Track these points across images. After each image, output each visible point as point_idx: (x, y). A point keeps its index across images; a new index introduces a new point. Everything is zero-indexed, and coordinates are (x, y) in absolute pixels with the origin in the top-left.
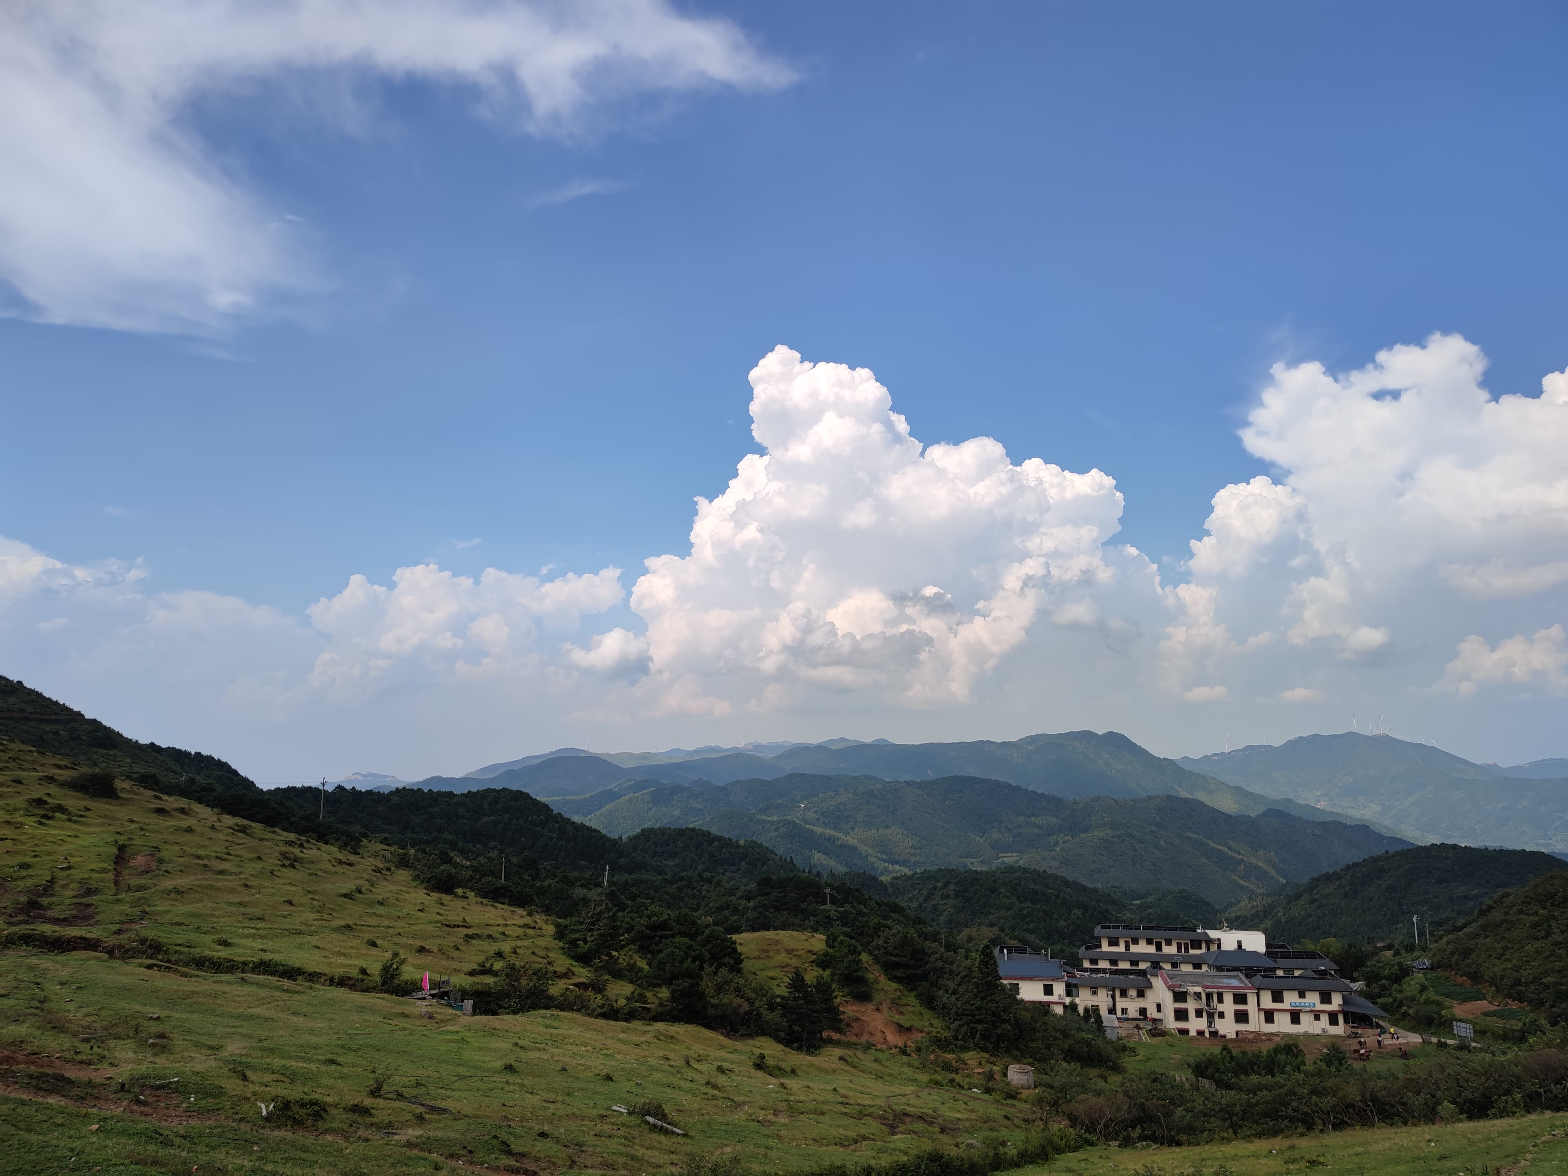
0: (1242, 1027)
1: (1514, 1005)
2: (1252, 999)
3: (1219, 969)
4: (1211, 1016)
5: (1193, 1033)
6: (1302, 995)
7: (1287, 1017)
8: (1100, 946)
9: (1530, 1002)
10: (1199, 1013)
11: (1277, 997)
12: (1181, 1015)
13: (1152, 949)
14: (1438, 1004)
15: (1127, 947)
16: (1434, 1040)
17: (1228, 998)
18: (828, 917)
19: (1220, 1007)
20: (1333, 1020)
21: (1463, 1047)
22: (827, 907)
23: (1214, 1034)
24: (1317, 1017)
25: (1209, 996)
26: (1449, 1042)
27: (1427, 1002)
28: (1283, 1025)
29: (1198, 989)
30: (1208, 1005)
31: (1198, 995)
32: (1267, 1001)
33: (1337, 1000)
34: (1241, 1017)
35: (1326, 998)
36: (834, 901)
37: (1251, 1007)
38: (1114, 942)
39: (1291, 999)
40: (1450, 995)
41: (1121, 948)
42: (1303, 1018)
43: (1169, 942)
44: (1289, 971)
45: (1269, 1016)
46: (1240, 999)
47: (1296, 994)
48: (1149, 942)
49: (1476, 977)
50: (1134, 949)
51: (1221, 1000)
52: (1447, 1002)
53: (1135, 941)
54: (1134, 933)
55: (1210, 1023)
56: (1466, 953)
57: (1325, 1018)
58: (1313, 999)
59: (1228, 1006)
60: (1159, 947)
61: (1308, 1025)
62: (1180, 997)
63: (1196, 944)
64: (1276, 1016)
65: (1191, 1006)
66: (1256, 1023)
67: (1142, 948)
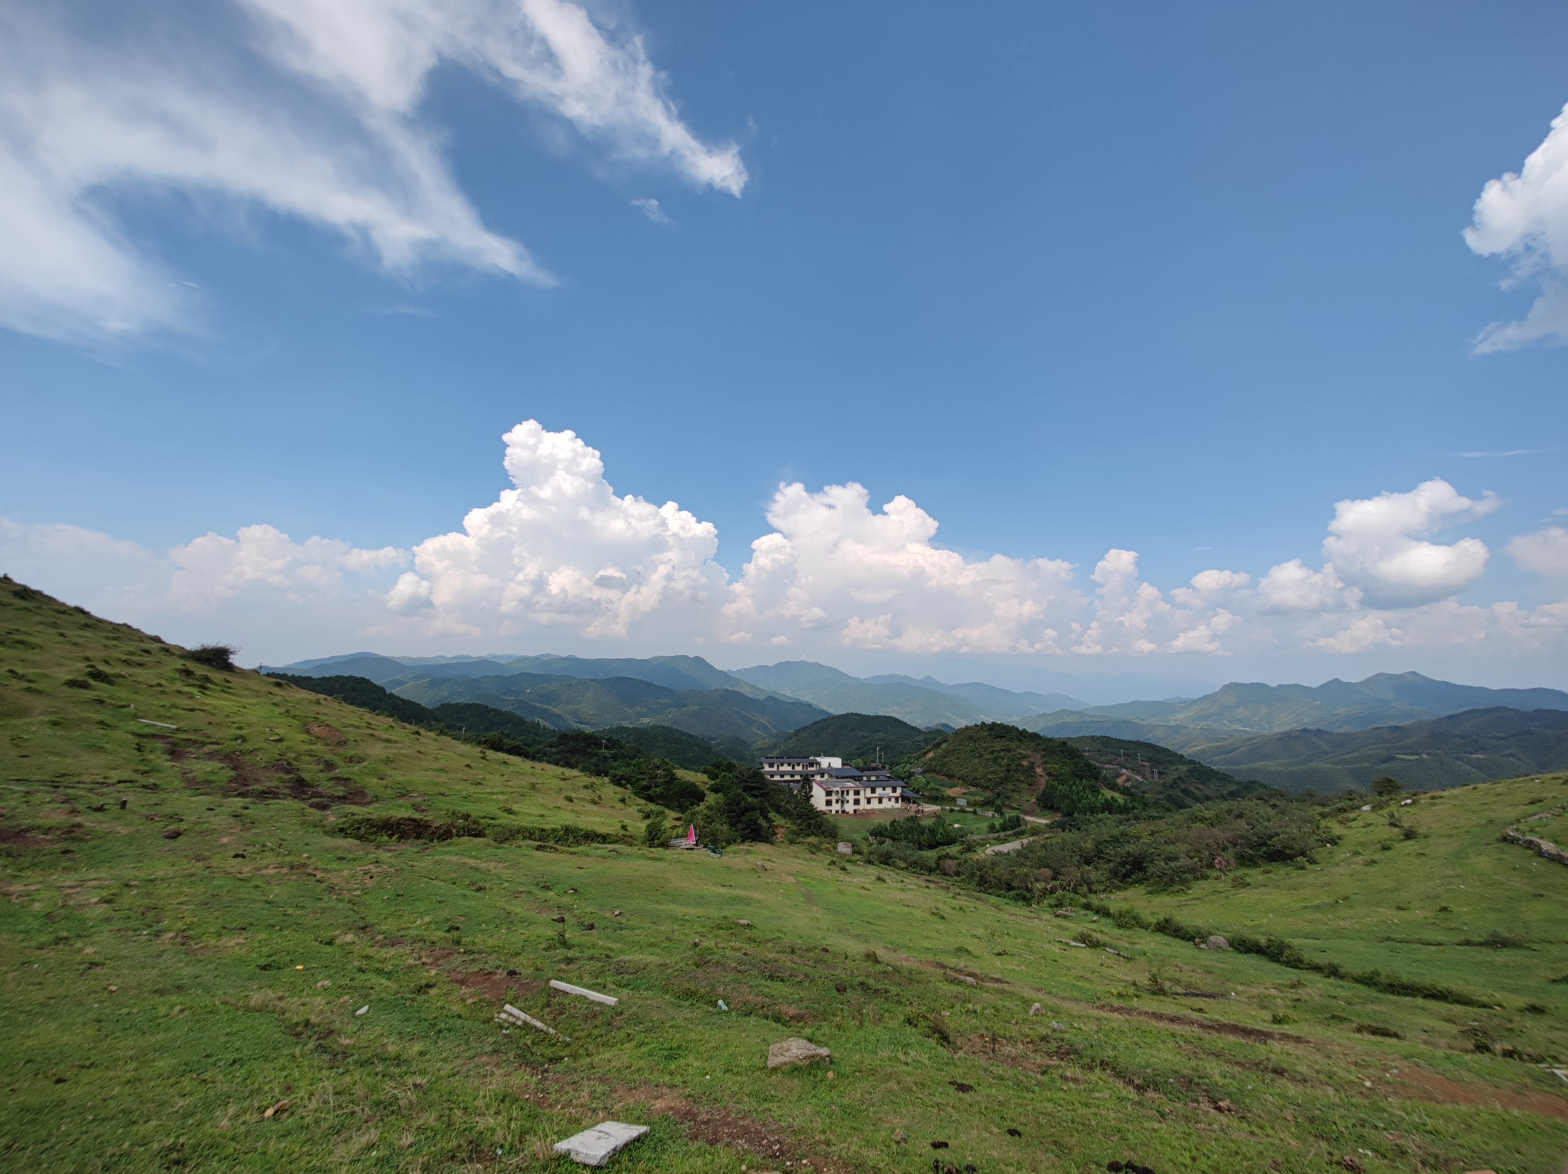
0: (856, 807)
1: (973, 789)
2: (862, 792)
3: (837, 778)
4: (843, 802)
5: (833, 812)
6: (884, 789)
7: (877, 800)
8: (763, 768)
9: (982, 787)
10: (837, 801)
11: (873, 791)
12: (829, 803)
13: (790, 769)
14: (937, 790)
15: (778, 768)
16: (948, 808)
17: (851, 793)
18: (605, 757)
19: (848, 798)
20: (897, 802)
21: (962, 811)
22: (603, 751)
23: (843, 812)
24: (890, 800)
25: (843, 792)
26: (956, 808)
27: (931, 789)
28: (875, 804)
29: (838, 789)
30: (842, 796)
31: (838, 792)
32: (869, 793)
33: (899, 790)
34: (857, 802)
35: (894, 790)
36: (607, 748)
37: (861, 797)
38: (771, 765)
39: (879, 791)
40: (943, 785)
41: (775, 769)
42: (885, 801)
43: (798, 764)
44: (869, 777)
45: (869, 801)
46: (857, 793)
47: (881, 789)
48: (789, 765)
49: (950, 777)
50: (781, 769)
51: (848, 794)
52: (943, 789)
53: (782, 765)
54: (781, 760)
55: (842, 806)
56: (944, 765)
57: (893, 800)
58: (889, 791)
59: (851, 797)
60: (793, 768)
61: (886, 804)
62: (829, 793)
63: (812, 765)
64: (872, 800)
65: (834, 798)
66: (863, 805)
67: (786, 768)
